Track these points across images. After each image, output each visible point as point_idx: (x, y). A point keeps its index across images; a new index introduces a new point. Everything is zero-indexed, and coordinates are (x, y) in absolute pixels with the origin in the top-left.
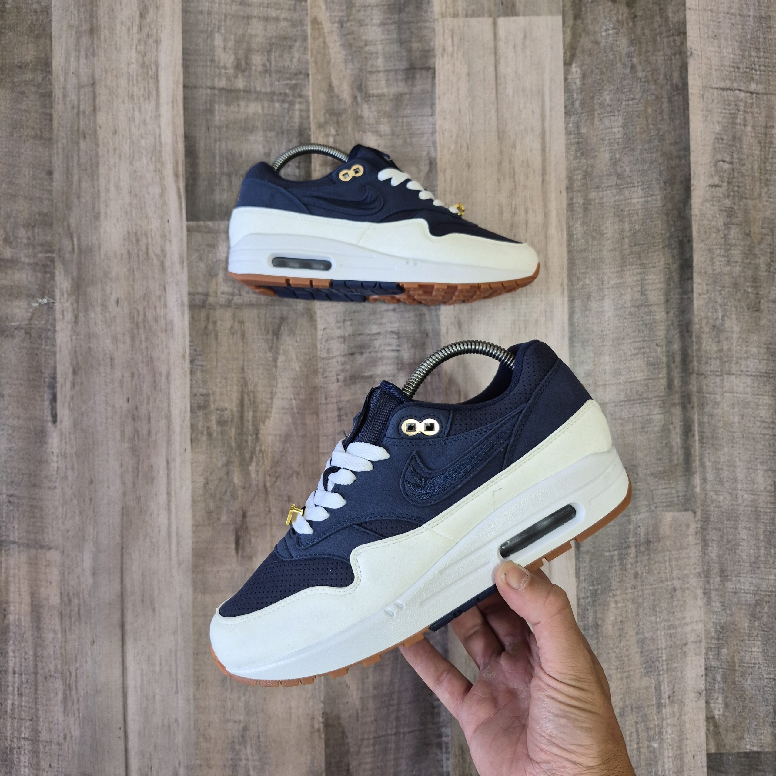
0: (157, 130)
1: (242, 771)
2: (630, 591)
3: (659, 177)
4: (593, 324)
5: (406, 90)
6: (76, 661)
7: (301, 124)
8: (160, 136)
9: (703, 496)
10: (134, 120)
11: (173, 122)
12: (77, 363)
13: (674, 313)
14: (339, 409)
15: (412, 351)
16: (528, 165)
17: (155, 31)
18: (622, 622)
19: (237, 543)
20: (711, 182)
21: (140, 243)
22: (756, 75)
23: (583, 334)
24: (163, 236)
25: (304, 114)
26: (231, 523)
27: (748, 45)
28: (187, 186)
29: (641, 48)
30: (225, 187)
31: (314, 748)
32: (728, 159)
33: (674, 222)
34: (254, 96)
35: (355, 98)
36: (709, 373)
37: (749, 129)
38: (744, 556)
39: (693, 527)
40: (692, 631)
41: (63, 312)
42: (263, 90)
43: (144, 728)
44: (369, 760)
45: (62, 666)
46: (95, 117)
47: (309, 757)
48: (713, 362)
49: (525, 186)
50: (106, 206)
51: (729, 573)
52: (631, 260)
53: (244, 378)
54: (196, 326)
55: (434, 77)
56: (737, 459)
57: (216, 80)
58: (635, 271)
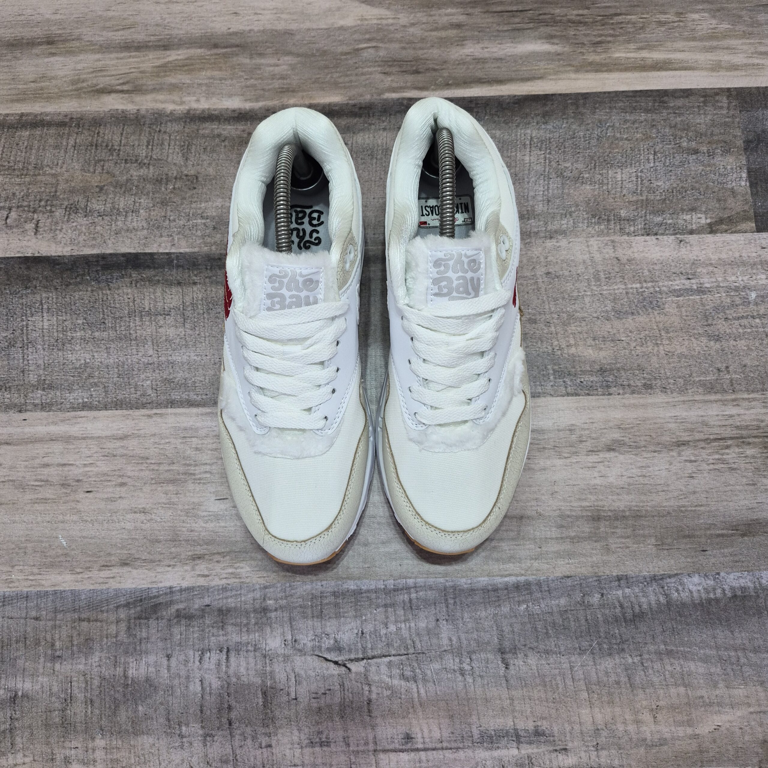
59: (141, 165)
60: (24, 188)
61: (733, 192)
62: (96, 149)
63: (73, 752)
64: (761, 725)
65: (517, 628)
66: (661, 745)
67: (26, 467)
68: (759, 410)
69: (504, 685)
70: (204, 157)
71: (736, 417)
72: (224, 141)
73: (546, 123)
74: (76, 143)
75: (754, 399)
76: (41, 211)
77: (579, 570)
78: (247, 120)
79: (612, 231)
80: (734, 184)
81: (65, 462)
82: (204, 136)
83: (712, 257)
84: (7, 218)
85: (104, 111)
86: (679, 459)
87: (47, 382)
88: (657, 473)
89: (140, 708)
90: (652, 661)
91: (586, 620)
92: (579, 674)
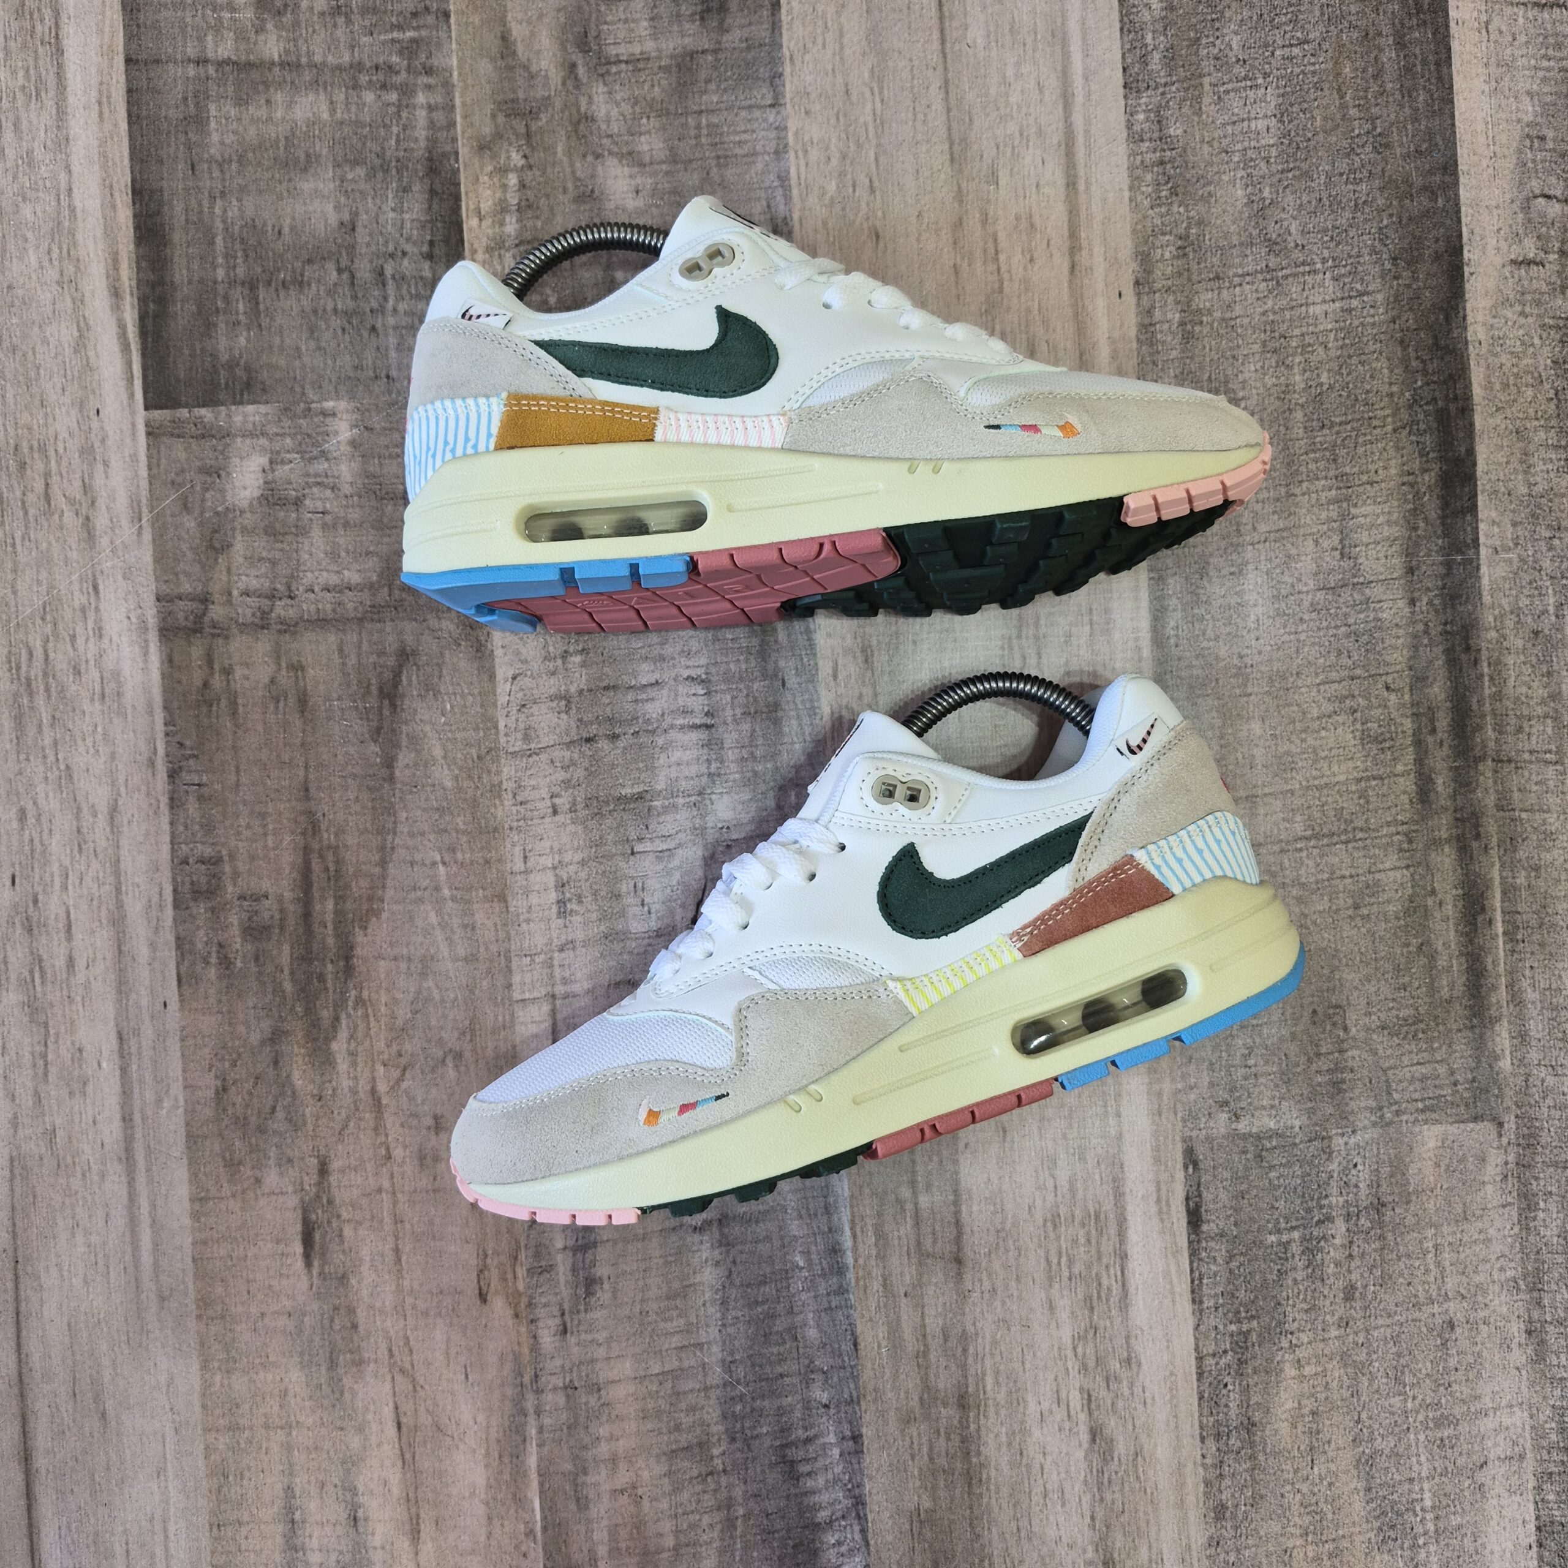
2: (1334, 1332)
3: (1379, 246)
4: (1217, 638)
5: (705, 43)
7: (432, 141)
8: (70, 191)
9: (1520, 1081)
11: (103, 155)
13: (1430, 603)
14: (561, 885)
15: (746, 727)
16: (1032, 226)
18: (1313, 1413)
19: (307, 1240)
20: (1515, 253)
21: (29, 472)
23: (1190, 667)
24: (87, 451)
25: (439, 117)
26: (290, 1189)
28: (142, 318)
30: (241, 317)
32: (1558, 190)
33: (1423, 362)
34: (307, 76)
35: (573, 66)
36: (1526, 756)
39: (1497, 1161)
40: (1501, 1428)
42: (330, 59)
48: (1537, 727)
49: (1026, 282)
52: (1312, 466)
53: (310, 813)
54: (179, 682)
55: (776, 6)
57: (209, 38)
58: (1323, 495)
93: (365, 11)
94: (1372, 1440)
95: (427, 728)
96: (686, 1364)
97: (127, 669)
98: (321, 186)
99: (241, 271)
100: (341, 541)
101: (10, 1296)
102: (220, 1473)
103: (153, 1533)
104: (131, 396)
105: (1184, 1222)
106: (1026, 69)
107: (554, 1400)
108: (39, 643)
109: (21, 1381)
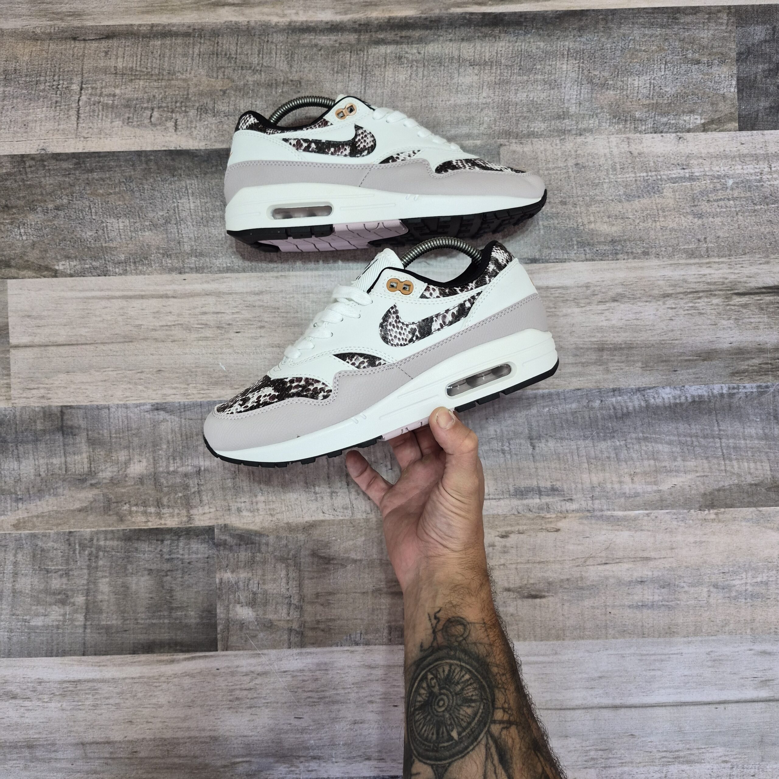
0: (127, 681)
1: (757, 589)
2: (578, 209)
3: (169, 182)
5: (85, 434)
6: (651, 752)
7: (119, 539)
8: (132, 678)
9: (485, 137)
10: (117, 704)
11: (119, 665)
12: (360, 756)
16: (157, 312)
17: (29, 684)
18: (609, 217)
19: (535, 597)
20: (172, 130)
21: (240, 696)
22: (63, 84)
24: (233, 674)
25: (109, 536)
26: (515, 603)
27: (33, 92)
28: (182, 651)
29: (38, 200)
30: (183, 613)
31: (734, 519)
32: (149, 113)
33: (213, 166)
34: (92, 586)
35: (91, 485)
37: (118, 91)
38: (543, 95)
39: (515, 147)
40: (618, 146)
41: (309, 771)
42: (86, 577)
43: (716, 685)
44: (746, 464)
45: (656, 766)
46: (116, 742)
47: (743, 523)
49: (179, 315)
50: (204, 730)
51: (561, 110)
53: (373, 592)
54: (322, 641)
55: (71, 407)
56: (448, 103)
57: (77, 623)
59: (255, 71)
60: (162, 91)
61: (724, 96)
62: (217, 57)
63: (243, 504)
64: (704, 484)
65: (542, 423)
66: (635, 496)
67: (190, 314)
68: (725, 271)
69: (532, 460)
70: (305, 65)
71: (708, 276)
72: (320, 50)
73: (581, 36)
74: (200, 52)
75: (722, 262)
76: (177, 112)
77: (586, 385)
78: (338, 31)
79: (627, 130)
80: (725, 90)
81: (218, 311)
82: (304, 46)
83: (703, 151)
84: (151, 117)
85: (221, 23)
86: (664, 307)
87: (198, 251)
88: (647, 317)
89: (287, 476)
90: (633, 444)
91: (590, 418)
92: (583, 452)
93: (68, 564)
94: (620, 195)
95: (342, 546)
96: (585, 454)
97: (316, 661)
98: (134, 582)
99: (166, 613)
100: (269, 577)
101: (554, 712)
102: (623, 632)
103: (646, 660)
104: (212, 656)
105: (535, 265)
106: (97, 313)
107: (597, 504)
108: (305, 694)
109: (586, 708)
